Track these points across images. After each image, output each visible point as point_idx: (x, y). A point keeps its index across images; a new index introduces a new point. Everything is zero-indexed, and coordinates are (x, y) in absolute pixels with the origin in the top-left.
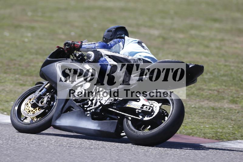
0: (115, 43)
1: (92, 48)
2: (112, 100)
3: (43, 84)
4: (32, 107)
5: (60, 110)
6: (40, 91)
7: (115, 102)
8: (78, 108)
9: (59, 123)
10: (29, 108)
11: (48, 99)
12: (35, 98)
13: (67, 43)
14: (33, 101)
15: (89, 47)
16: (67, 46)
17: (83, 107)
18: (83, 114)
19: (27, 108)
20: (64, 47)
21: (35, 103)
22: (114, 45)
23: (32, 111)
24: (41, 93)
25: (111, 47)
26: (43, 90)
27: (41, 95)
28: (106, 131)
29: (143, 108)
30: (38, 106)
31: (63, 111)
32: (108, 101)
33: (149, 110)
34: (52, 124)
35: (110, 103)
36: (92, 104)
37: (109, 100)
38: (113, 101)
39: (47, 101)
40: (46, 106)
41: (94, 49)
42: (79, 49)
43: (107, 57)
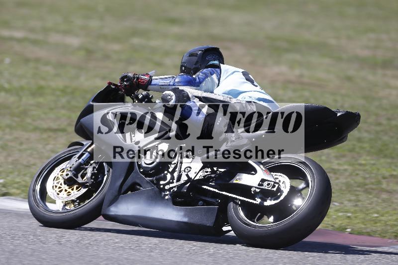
0: (206, 75)
1: (169, 85)
3: (82, 145)
4: (65, 184)
5: (118, 189)
6: (79, 158)
7: (213, 176)
8: (149, 185)
9: (115, 210)
10: (61, 186)
11: (93, 170)
12: (72, 169)
13: (126, 77)
14: (67, 175)
15: (163, 84)
16: (126, 81)
17: (158, 185)
18: (157, 195)
19: (57, 185)
20: (121, 84)
21: (70, 177)
22: (204, 79)
23: (66, 190)
24: (80, 160)
25: (200, 82)
26: (85, 156)
27: (80, 164)
28: (199, 223)
29: (262, 185)
30: (76, 182)
31: (123, 191)
32: (201, 173)
33: (273, 189)
34: (102, 213)
35: (204, 177)
36: (173, 178)
37: (202, 171)
38: (208, 173)
39: (92, 174)
40: (91, 183)
41: (174, 87)
42: (147, 86)
43: (196, 100)
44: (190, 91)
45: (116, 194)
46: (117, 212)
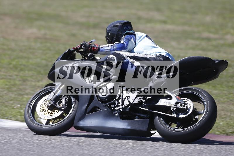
0: (128, 40)
1: (111, 51)
2: (140, 99)
3: (55, 85)
5: (84, 111)
7: (144, 101)
8: (104, 108)
9: (82, 123)
11: (66, 100)
12: (52, 100)
14: (50, 103)
15: (107, 50)
17: (110, 107)
18: (110, 114)
21: (52, 105)
22: (128, 43)
27: (57, 97)
28: (137, 129)
29: (177, 106)
31: (88, 112)
32: (136, 100)
33: (184, 108)
35: (139, 102)
36: (119, 103)
37: (137, 98)
38: (142, 99)
39: (65, 102)
40: (65, 108)
41: (113, 52)
42: (97, 52)
43: (129, 58)
44: (124, 53)
45: (83, 114)
46: (84, 124)
